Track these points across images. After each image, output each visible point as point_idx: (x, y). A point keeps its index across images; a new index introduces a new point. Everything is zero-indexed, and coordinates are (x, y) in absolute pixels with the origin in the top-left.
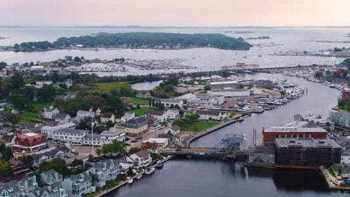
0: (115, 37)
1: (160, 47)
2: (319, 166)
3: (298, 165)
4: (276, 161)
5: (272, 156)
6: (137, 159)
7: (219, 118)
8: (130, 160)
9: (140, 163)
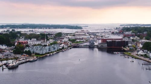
0: (23, 25)
1: (45, 28)
2: (121, 47)
3: (115, 47)
4: (108, 46)
5: (106, 45)
6: (64, 46)
7: (83, 40)
8: (61, 46)
9: (65, 47)
